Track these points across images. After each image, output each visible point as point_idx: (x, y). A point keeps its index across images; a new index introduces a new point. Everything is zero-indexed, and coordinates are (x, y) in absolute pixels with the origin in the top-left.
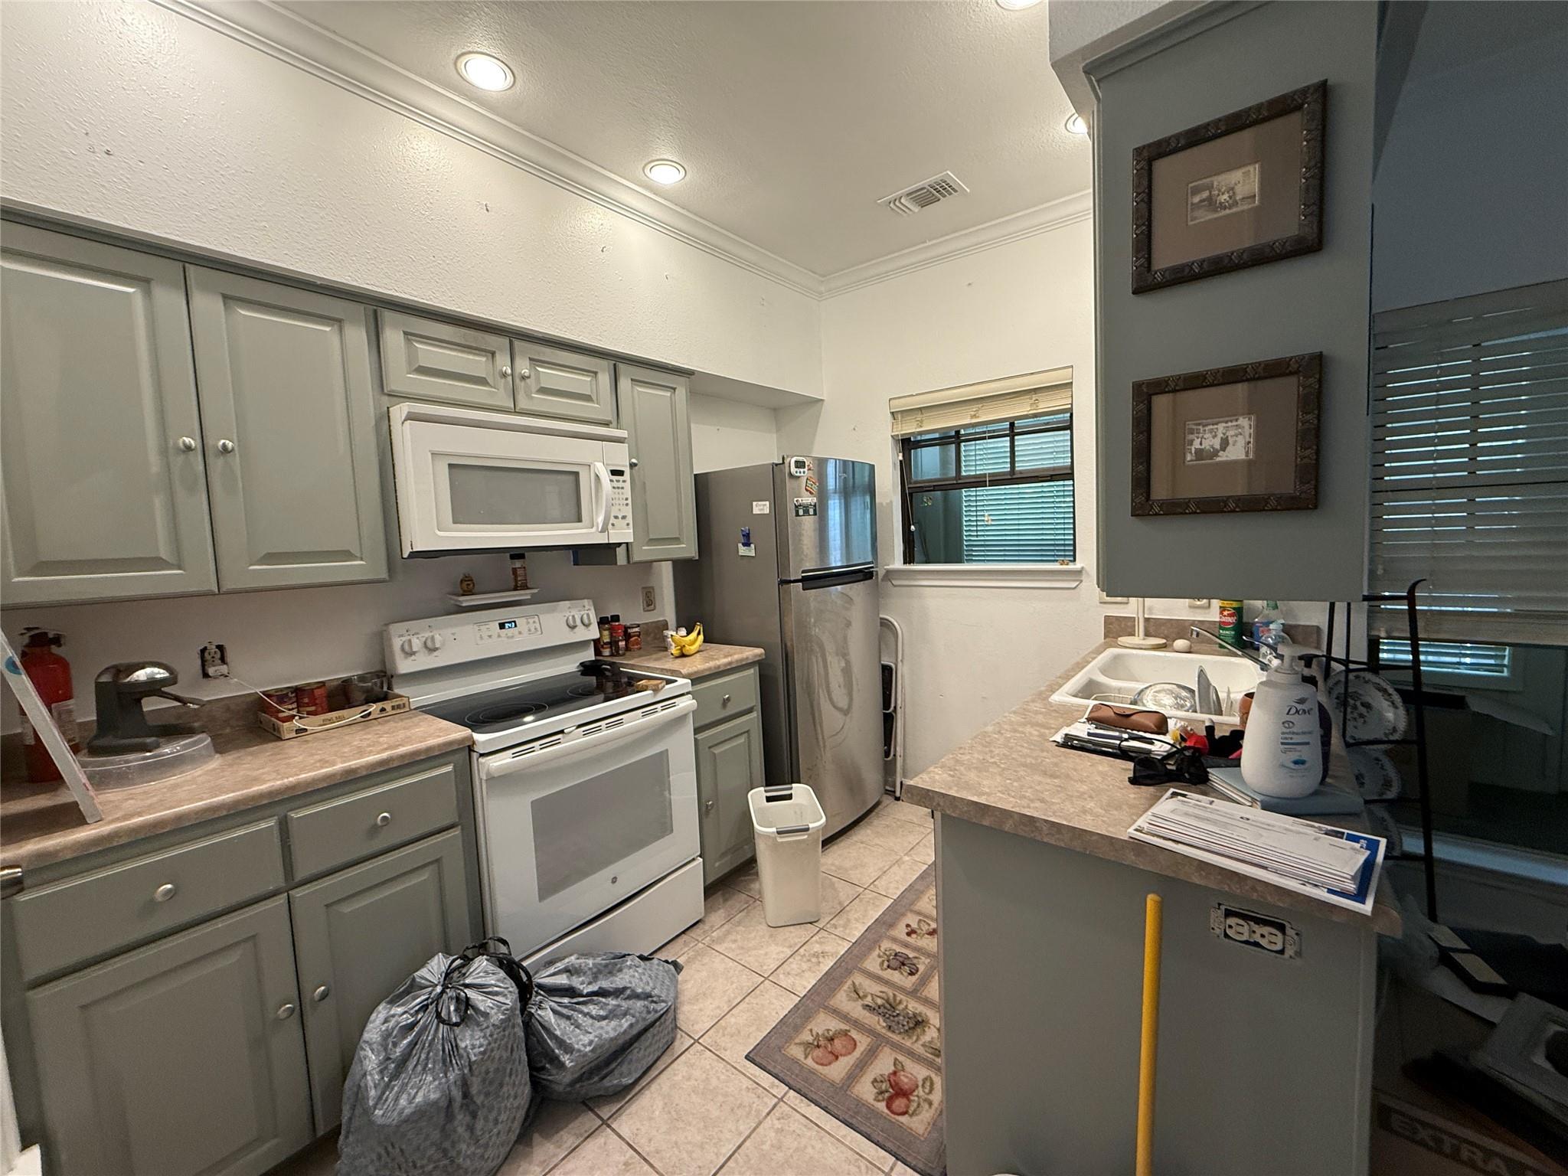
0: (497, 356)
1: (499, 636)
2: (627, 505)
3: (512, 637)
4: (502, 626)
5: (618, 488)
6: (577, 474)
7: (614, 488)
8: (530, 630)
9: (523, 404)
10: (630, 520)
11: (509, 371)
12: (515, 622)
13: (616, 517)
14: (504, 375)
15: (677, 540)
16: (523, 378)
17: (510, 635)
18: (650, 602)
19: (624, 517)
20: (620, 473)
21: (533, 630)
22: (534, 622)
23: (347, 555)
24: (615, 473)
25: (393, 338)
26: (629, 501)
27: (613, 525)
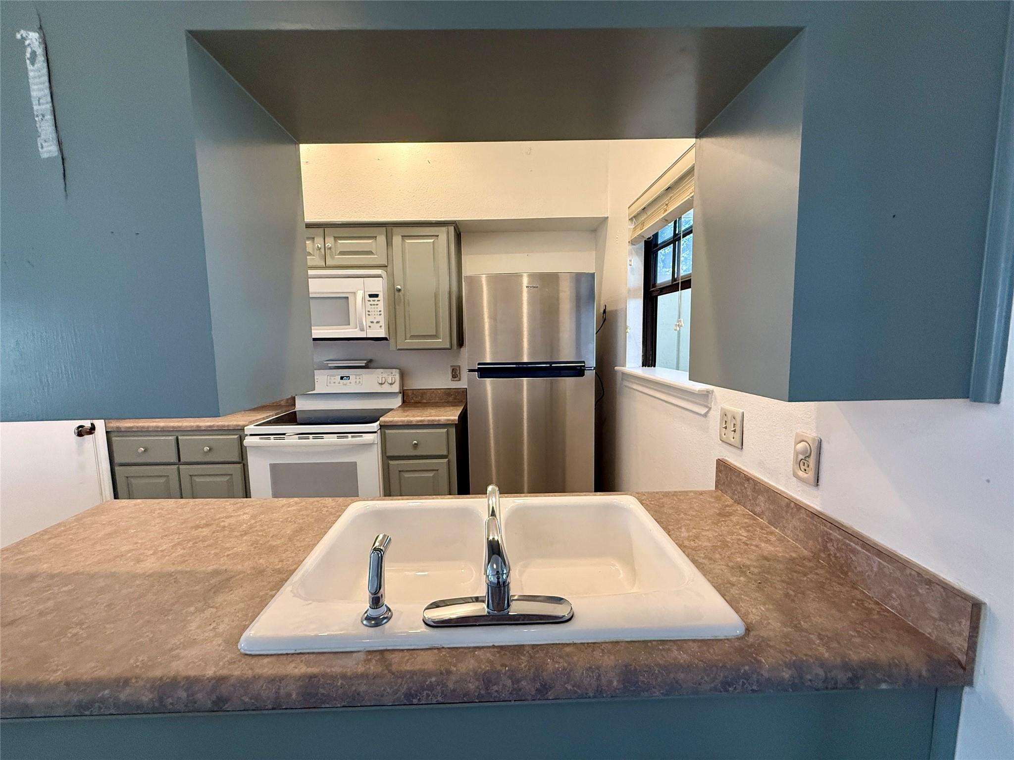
1: (339, 383)
2: (380, 315)
3: (346, 384)
4: (342, 378)
5: (374, 305)
6: (348, 298)
7: (371, 305)
8: (356, 382)
9: (329, 262)
10: (382, 324)
11: (322, 246)
12: (349, 377)
13: (372, 322)
16: (330, 248)
17: (345, 383)
18: (456, 375)
20: (377, 296)
21: (358, 382)
22: (360, 378)
24: (372, 296)
26: (382, 313)
27: (370, 327)
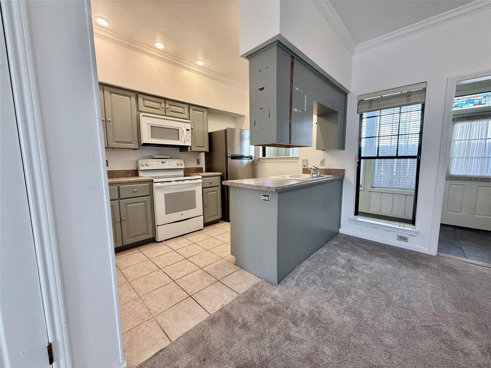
3: (164, 165)
4: (162, 163)
9: (167, 114)
11: (164, 107)
14: (163, 108)
15: (203, 147)
16: (167, 108)
19: (189, 140)
20: (189, 130)
23: (130, 143)
25: (140, 100)
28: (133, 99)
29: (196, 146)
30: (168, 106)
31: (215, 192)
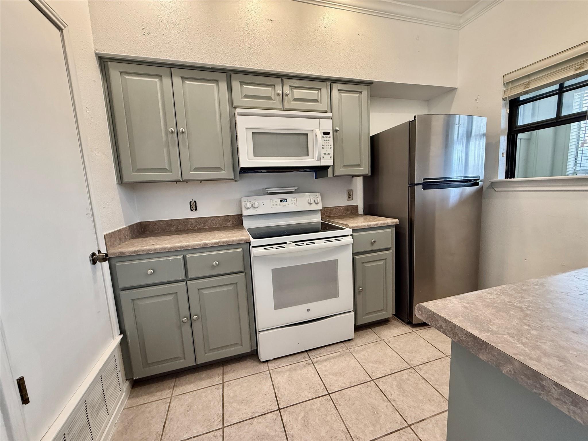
0: (276, 87)
1: (280, 205)
2: (331, 148)
3: (285, 206)
4: (281, 201)
5: (327, 140)
6: (307, 134)
7: (324, 140)
8: (292, 204)
9: (287, 106)
10: (332, 155)
11: (280, 92)
12: (286, 200)
13: (325, 154)
14: (279, 95)
15: (359, 166)
16: (287, 95)
17: (284, 205)
18: (350, 196)
19: (329, 154)
20: (328, 133)
21: (294, 203)
22: (294, 201)
23: (219, 169)
24: (325, 133)
25: (236, 85)
26: (332, 146)
27: (323, 157)
28: (224, 86)
29: (345, 165)
30: (287, 90)
31: (382, 262)
